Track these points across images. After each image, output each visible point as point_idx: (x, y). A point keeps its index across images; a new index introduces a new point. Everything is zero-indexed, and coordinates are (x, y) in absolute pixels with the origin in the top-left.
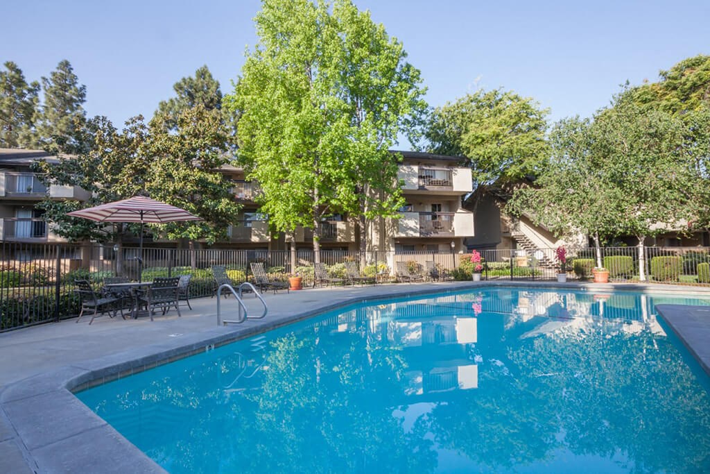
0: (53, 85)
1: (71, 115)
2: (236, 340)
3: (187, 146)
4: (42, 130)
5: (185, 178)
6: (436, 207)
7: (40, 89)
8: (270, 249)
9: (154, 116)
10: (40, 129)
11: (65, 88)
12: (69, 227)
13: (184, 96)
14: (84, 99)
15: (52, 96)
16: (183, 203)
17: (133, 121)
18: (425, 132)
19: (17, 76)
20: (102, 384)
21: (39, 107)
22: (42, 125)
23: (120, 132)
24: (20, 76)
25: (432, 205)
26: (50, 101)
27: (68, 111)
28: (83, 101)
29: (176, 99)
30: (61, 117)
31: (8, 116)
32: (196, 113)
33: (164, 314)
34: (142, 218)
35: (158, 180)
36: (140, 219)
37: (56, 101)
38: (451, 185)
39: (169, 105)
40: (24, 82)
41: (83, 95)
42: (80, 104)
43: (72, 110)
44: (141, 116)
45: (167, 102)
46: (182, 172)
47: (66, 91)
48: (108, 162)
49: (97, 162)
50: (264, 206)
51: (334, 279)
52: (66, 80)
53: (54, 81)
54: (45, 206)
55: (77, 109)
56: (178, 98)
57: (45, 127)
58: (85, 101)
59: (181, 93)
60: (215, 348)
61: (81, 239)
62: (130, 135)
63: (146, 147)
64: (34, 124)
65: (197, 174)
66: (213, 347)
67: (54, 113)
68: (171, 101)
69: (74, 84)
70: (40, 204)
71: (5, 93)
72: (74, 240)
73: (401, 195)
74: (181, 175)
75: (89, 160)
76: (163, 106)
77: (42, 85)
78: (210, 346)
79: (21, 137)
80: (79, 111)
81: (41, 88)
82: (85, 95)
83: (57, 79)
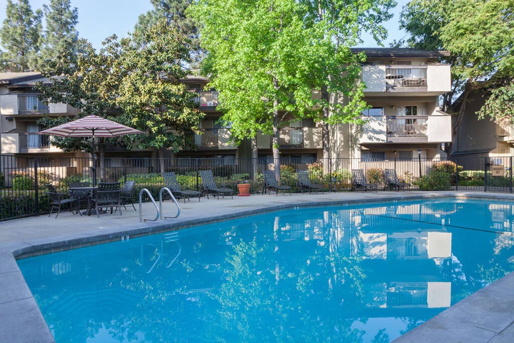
0: (52, 11)
1: (68, 37)
2: (150, 233)
3: (152, 61)
4: (45, 53)
5: (150, 92)
6: (412, 110)
7: (42, 16)
8: (237, 156)
9: (134, 30)
10: (43, 52)
11: (60, 12)
12: (62, 139)
13: (159, 8)
14: (77, 20)
15: (52, 21)
16: (151, 114)
17: (109, 41)
18: (405, 24)
19: (25, 6)
20: (39, 255)
21: (42, 33)
22: (45, 48)
23: (97, 52)
24: (27, 6)
25: (406, 107)
26: (50, 25)
27: (65, 33)
28: (75, 23)
29: (153, 11)
30: (59, 39)
31: (21, 43)
32: (160, 29)
33: (111, 213)
34: (93, 133)
35: (128, 95)
36: (92, 134)
37: (55, 25)
38: (425, 85)
39: (147, 18)
40: (30, 11)
41: (75, 17)
42: (74, 26)
43: (68, 31)
44: (115, 35)
45: (145, 15)
46: (149, 85)
47: (62, 15)
48: (87, 81)
49: (81, 80)
50: (226, 114)
51: (284, 187)
52: (61, 5)
53: (53, 7)
54: (44, 122)
55: (71, 30)
56: (155, 10)
57: (48, 50)
58: (77, 22)
59: (157, 5)
60: (130, 238)
61: (73, 149)
62: (106, 54)
63: (119, 64)
64: (39, 48)
65: (160, 87)
66: (128, 238)
67: (53, 36)
68: (149, 13)
69: (68, 7)
70: (40, 120)
71: (18, 23)
72: (68, 151)
73: (362, 98)
74: (147, 89)
75: (74, 80)
76: (142, 19)
77: (44, 12)
78: (125, 237)
79: (30, 61)
80: (73, 32)
81: (44, 15)
82: (76, 16)
83: (55, 5)
